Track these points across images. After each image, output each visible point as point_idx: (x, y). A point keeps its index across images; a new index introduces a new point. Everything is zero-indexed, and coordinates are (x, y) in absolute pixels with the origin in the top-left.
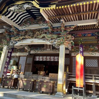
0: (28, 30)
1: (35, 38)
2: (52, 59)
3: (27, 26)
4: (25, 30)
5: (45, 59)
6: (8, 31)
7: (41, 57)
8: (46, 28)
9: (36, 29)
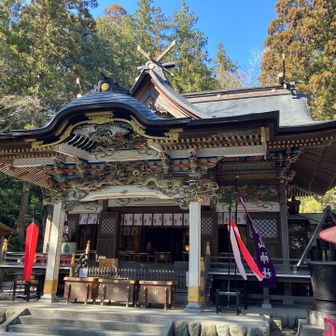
0: (111, 163)
1: (131, 183)
2: (168, 220)
3: (109, 153)
4: (104, 163)
5: (148, 220)
6: (62, 166)
7: (138, 216)
8: (155, 160)
9: (132, 162)
